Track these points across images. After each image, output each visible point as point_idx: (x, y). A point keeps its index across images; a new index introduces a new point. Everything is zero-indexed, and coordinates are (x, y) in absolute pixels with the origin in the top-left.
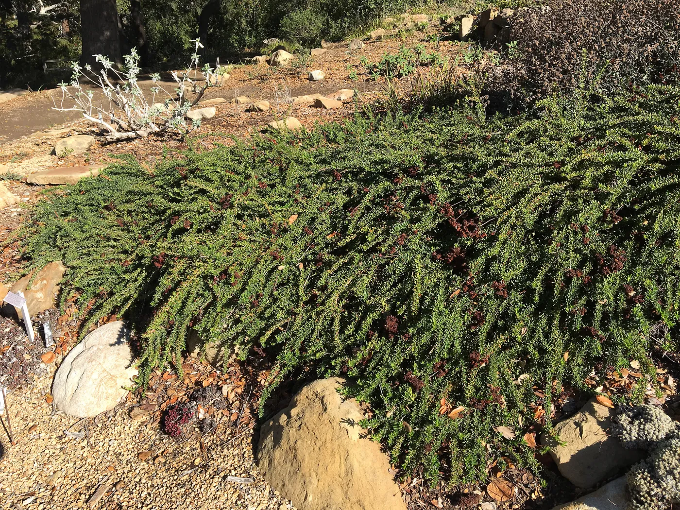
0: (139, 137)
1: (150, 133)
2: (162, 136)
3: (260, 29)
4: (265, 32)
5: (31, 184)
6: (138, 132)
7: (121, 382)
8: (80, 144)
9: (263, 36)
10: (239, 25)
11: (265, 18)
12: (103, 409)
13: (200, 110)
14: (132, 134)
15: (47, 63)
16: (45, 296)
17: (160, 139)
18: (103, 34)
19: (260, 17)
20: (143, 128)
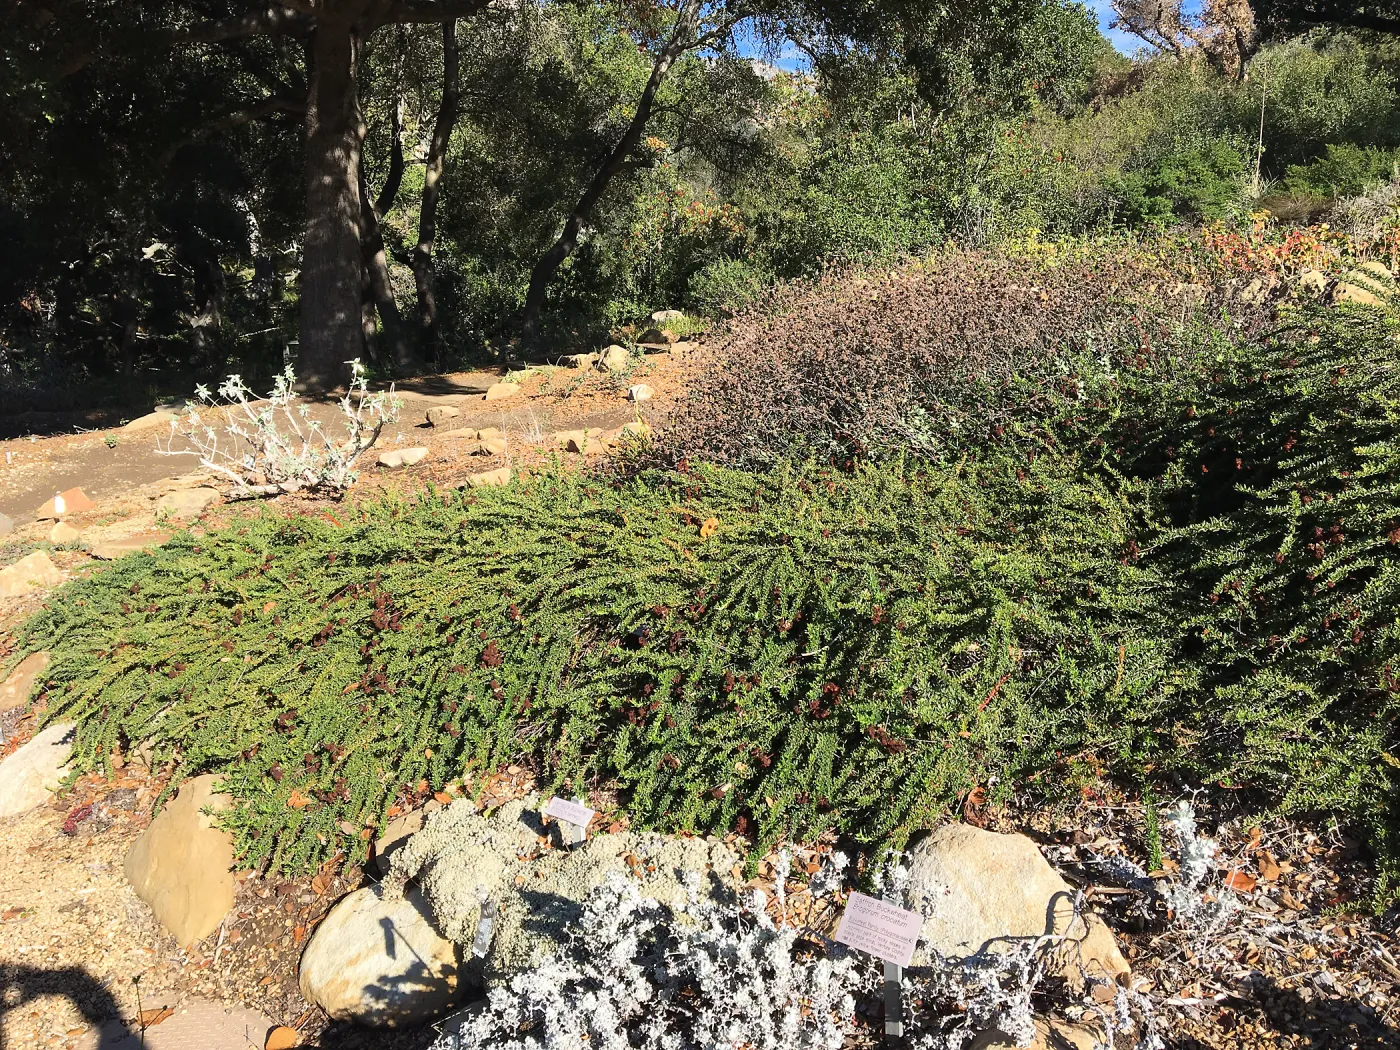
0: (282, 492)
1: (303, 487)
2: (318, 491)
3: (658, 291)
4: (668, 297)
5: (96, 558)
6: (282, 486)
7: (46, 781)
8: (193, 501)
9: (664, 304)
10: (621, 285)
11: (668, 273)
12: (18, 810)
13: (396, 452)
14: (272, 489)
15: (291, 346)
16: (17, 692)
17: (311, 496)
18: (333, 317)
19: (659, 272)
20: (291, 479)
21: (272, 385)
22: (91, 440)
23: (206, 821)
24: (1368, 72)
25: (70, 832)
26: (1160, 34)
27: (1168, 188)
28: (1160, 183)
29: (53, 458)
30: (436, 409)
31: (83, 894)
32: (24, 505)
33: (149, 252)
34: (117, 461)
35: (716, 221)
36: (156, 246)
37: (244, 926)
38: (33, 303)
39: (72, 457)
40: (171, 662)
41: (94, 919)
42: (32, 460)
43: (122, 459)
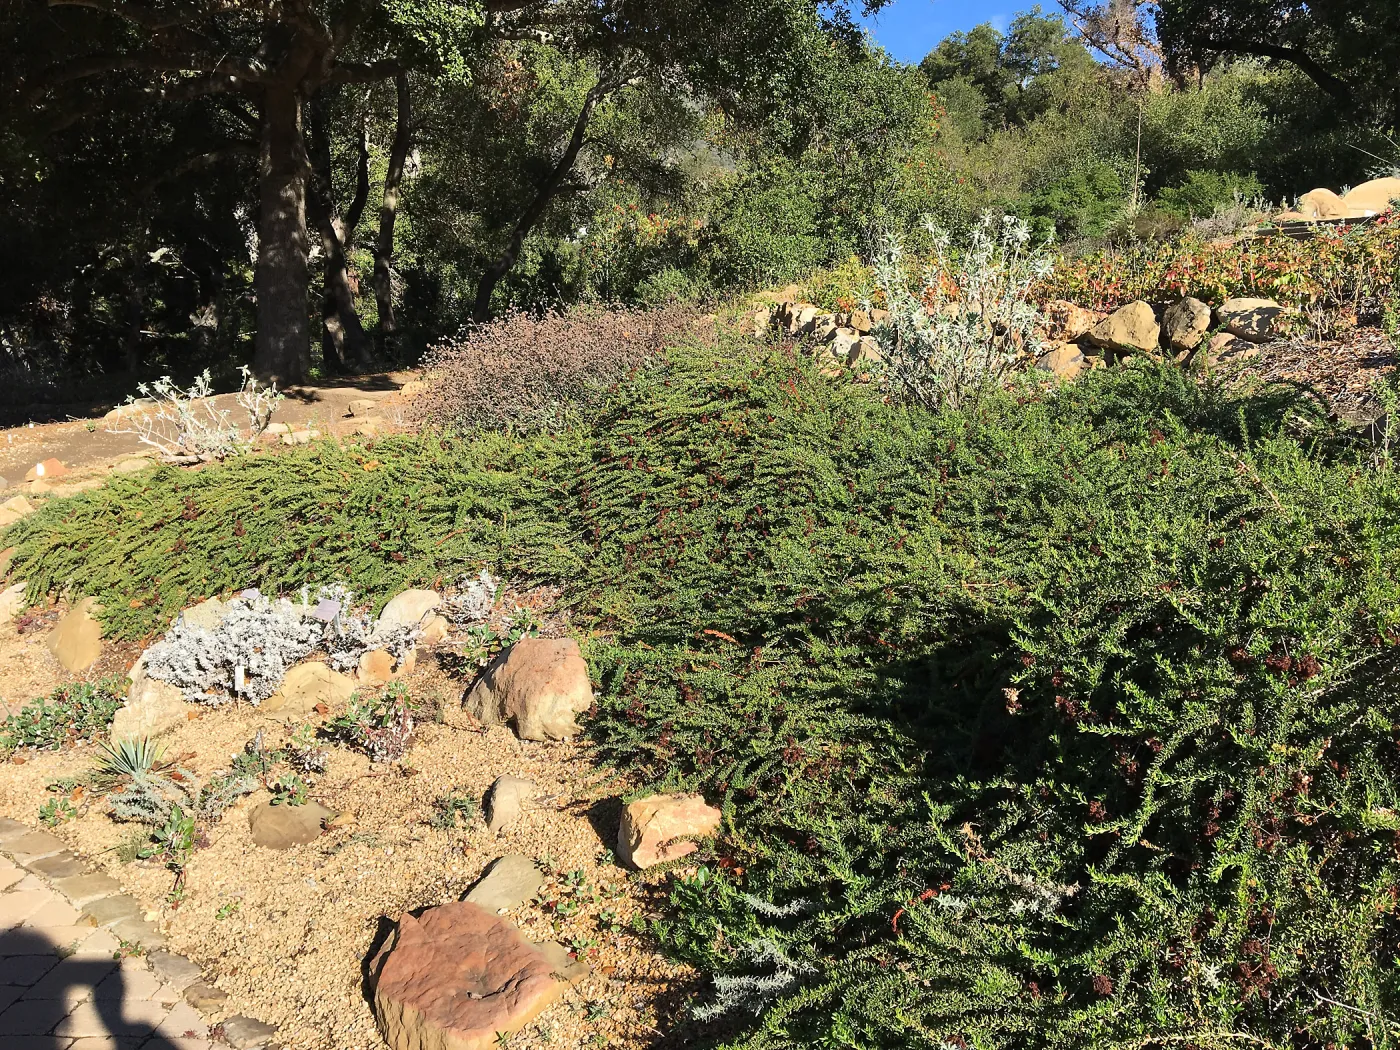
0: (201, 461)
1: (216, 458)
6: (200, 457)
7: (11, 611)
13: (293, 434)
14: (193, 459)
18: (287, 328)
20: (207, 452)
21: (192, 383)
22: (79, 426)
23: (88, 616)
24: (1243, 101)
25: (21, 632)
26: (1118, 48)
27: (1051, 209)
28: (1044, 203)
29: (44, 440)
30: (355, 402)
31: (23, 652)
32: (17, 474)
33: (156, 256)
34: (94, 442)
35: (671, 234)
36: (163, 251)
37: (103, 663)
38: (49, 304)
39: (60, 439)
40: (80, 542)
41: (27, 661)
42: (28, 441)
43: (100, 441)
